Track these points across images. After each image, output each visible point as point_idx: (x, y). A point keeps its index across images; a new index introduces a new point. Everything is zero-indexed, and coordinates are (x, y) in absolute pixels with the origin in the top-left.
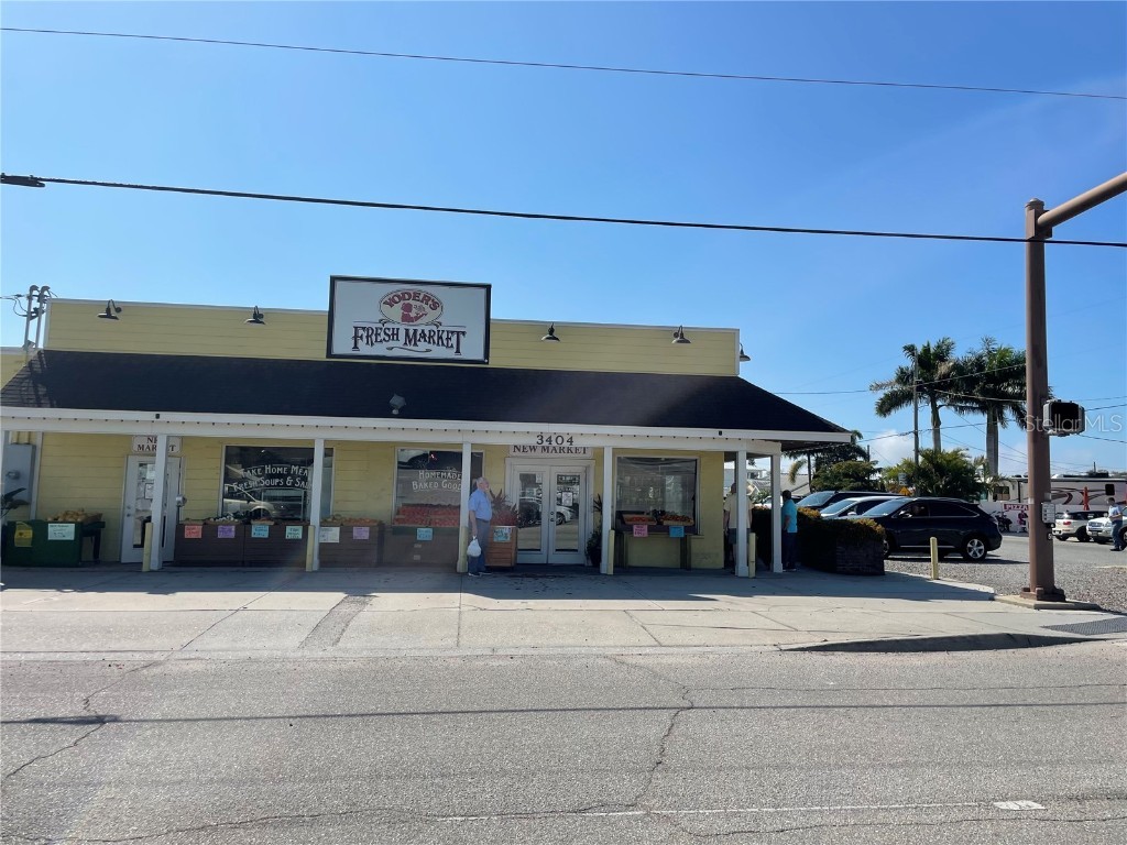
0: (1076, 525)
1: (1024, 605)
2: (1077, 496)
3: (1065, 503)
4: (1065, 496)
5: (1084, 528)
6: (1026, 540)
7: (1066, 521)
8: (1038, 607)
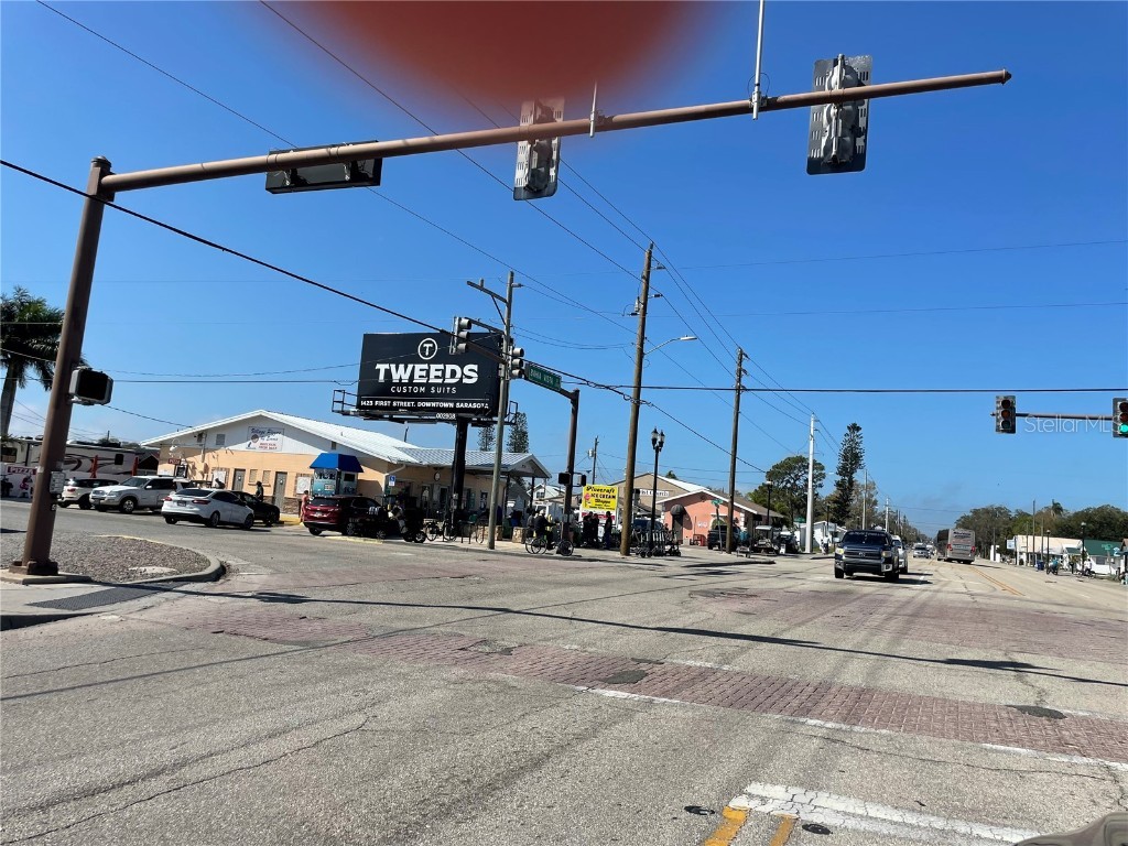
0: (80, 492)
1: (11, 581)
2: (87, 464)
3: (74, 470)
4: (74, 462)
5: (87, 496)
6: (29, 506)
7: (70, 488)
8: (26, 582)
